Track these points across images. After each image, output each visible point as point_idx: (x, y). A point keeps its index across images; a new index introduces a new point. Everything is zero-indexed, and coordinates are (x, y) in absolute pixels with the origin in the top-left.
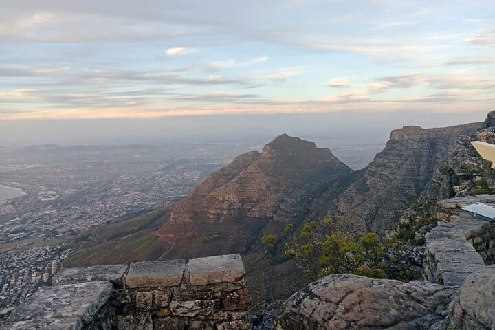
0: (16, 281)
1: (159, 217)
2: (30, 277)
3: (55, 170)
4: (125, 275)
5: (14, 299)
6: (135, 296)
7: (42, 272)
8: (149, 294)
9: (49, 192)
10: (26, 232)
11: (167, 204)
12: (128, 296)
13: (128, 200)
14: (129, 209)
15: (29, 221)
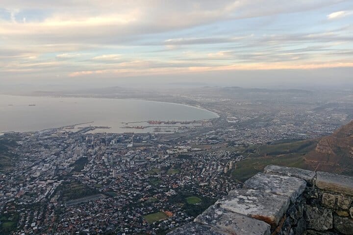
0: (209, 169)
1: (307, 145)
2: (217, 168)
3: (238, 103)
4: (315, 179)
5: (208, 178)
6: (322, 195)
7: (224, 166)
8: (333, 197)
9: (233, 118)
10: (217, 140)
11: (314, 137)
12: (316, 194)
13: (284, 130)
14: (284, 136)
15: (220, 133)
